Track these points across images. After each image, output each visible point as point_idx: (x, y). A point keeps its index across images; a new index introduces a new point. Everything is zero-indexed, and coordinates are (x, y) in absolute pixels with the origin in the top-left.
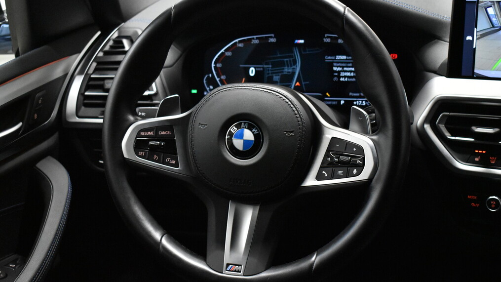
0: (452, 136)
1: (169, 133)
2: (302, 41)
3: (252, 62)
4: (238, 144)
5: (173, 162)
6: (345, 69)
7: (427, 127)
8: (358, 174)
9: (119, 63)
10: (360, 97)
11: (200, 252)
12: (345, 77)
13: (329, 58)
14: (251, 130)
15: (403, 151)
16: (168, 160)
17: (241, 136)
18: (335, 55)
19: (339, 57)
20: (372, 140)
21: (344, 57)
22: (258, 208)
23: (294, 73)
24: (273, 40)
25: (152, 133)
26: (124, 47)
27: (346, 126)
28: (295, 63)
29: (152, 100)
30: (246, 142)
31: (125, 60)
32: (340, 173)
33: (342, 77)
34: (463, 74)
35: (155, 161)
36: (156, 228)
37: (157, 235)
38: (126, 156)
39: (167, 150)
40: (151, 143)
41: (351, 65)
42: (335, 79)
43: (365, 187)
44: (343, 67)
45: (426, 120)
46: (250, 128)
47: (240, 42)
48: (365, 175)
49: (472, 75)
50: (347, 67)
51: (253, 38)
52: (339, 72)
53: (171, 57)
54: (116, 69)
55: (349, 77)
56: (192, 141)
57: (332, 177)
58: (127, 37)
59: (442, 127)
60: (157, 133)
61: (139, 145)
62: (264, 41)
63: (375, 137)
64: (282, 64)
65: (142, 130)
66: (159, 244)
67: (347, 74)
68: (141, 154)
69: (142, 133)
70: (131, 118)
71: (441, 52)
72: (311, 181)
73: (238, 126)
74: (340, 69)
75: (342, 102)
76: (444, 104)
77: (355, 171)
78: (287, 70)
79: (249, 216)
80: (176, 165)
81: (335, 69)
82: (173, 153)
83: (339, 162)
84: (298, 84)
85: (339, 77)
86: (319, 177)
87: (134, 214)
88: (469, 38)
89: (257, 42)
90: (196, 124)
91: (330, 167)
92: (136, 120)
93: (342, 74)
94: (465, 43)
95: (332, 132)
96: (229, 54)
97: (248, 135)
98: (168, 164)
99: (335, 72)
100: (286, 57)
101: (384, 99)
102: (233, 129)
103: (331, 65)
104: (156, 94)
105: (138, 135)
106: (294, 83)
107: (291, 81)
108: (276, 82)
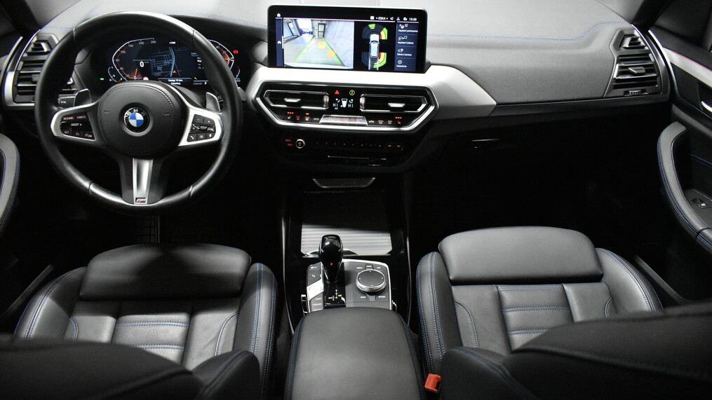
0: (274, 104)
1: (84, 117)
2: (174, 43)
3: (141, 57)
4: (133, 123)
5: (90, 136)
7: (258, 100)
8: (212, 137)
9: (43, 61)
11: (117, 191)
13: (194, 54)
14: (141, 114)
15: (238, 119)
16: (86, 135)
17: (134, 118)
20: (219, 115)
22: (152, 161)
23: (171, 65)
24: (154, 42)
25: (72, 118)
26: (43, 49)
27: (204, 106)
28: (171, 57)
29: (71, 88)
30: (138, 122)
31: (48, 59)
32: (202, 137)
34: (278, 65)
35: (77, 136)
36: (85, 180)
37: (86, 184)
38: (55, 134)
39: (85, 128)
40: (73, 125)
42: (199, 68)
43: (217, 145)
45: (257, 96)
47: (130, 43)
48: (216, 137)
49: (283, 66)
51: (140, 41)
53: (80, 57)
54: (42, 66)
56: (101, 123)
57: (197, 140)
58: (44, 41)
59: (267, 99)
60: (75, 117)
61: (64, 126)
62: (147, 44)
63: (220, 114)
64: (162, 59)
65: (65, 117)
66: (88, 190)
68: (66, 132)
69: (65, 119)
70: (56, 108)
71: (263, 51)
72: (184, 142)
73: (132, 111)
75: (206, 82)
76: (266, 85)
77: (210, 135)
78: (166, 63)
79: (147, 166)
80: (93, 138)
81: (198, 61)
82: (90, 131)
83: (200, 130)
84: (175, 72)
86: (189, 140)
87: (67, 172)
88: (279, 42)
89: (143, 43)
90: (103, 111)
91: (195, 133)
92: (59, 110)
94: (277, 46)
95: (194, 111)
96: (123, 52)
97: (139, 117)
98: (87, 138)
99: (199, 63)
100: (165, 54)
101: (224, 90)
102: (128, 113)
103: (195, 58)
104: (73, 84)
105: (62, 120)
106: (172, 72)
107: (170, 70)
108: (160, 71)
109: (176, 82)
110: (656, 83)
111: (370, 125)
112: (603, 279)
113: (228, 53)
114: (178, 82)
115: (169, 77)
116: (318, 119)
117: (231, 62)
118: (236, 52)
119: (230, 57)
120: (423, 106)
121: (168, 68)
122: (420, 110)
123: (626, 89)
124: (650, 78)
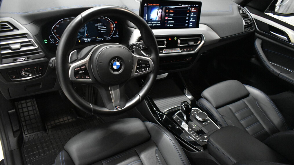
1: (85, 67)
4: (115, 67)
5: (89, 77)
6: (102, 28)
10: (108, 37)
12: (102, 31)
13: (96, 24)
14: (118, 62)
16: (87, 77)
18: (98, 23)
19: (99, 24)
21: (101, 24)
23: (85, 31)
25: (79, 68)
26: (9, 27)
28: (84, 27)
32: (143, 70)
33: (101, 31)
35: (82, 79)
38: (71, 80)
39: (86, 74)
40: (80, 72)
41: (103, 26)
42: (99, 32)
44: (101, 27)
46: (118, 61)
47: (61, 21)
50: (102, 27)
51: (67, 19)
52: (100, 29)
55: (103, 31)
58: (6, 22)
60: (81, 68)
61: (76, 74)
67: (103, 29)
68: (77, 77)
69: (76, 69)
72: (134, 74)
73: (114, 61)
74: (100, 28)
75: (102, 39)
78: (82, 30)
81: (98, 28)
84: (87, 35)
85: (100, 31)
86: (136, 72)
89: (69, 20)
90: (99, 63)
91: (139, 69)
93: (101, 30)
96: (58, 26)
99: (99, 29)
103: (97, 27)
104: (38, 48)
106: (86, 35)
107: (84, 34)
108: (79, 35)
109: (88, 40)
110: (252, 26)
111: (182, 52)
112: (250, 95)
113: (112, 23)
114: (89, 40)
115: (84, 38)
116: (162, 52)
117: (114, 28)
118: (116, 22)
119: (114, 25)
120: (199, 42)
121: (83, 33)
122: (198, 43)
123: (247, 28)
124: (251, 24)
